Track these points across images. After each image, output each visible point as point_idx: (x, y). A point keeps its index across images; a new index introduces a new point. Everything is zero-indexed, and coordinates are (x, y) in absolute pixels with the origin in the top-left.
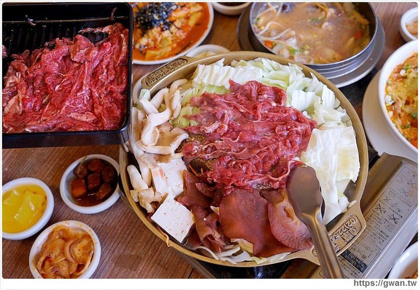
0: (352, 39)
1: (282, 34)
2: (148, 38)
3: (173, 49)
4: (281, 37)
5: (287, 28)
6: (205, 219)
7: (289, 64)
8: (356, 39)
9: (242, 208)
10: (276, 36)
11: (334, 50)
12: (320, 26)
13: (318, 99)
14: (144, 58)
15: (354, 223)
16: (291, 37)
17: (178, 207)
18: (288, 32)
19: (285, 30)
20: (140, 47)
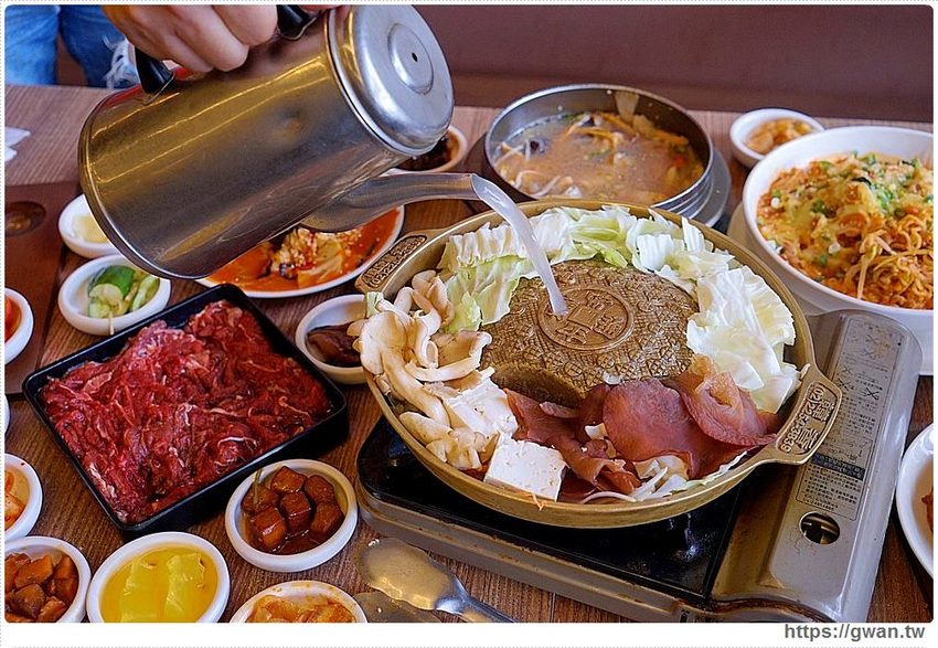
0: (673, 171)
1: (550, 186)
2: (289, 251)
3: (347, 259)
4: (551, 190)
5: (555, 175)
6: (585, 450)
7: (603, 207)
8: (679, 170)
9: (642, 411)
10: (540, 190)
11: (650, 191)
12: (611, 161)
13: (680, 244)
14: (296, 286)
15: (822, 394)
16: (567, 186)
17: (526, 448)
18: (558, 181)
19: (551, 179)
20: (281, 266)
